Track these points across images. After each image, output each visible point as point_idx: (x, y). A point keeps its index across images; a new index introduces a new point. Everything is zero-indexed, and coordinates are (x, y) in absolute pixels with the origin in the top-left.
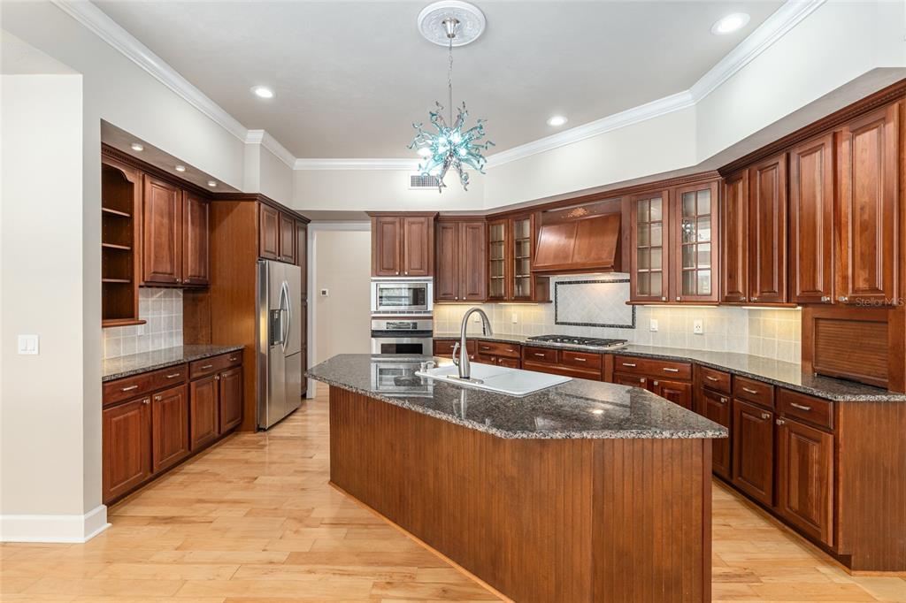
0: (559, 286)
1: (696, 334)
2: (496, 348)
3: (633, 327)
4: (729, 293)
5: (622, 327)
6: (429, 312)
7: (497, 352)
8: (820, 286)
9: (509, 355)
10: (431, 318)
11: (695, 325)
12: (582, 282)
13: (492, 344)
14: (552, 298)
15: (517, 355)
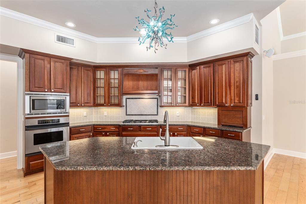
0: (127, 100)
1: (177, 116)
2: (105, 128)
3: (157, 115)
4: (192, 103)
5: (153, 115)
6: (67, 113)
7: (106, 130)
8: (224, 102)
9: (113, 130)
10: (68, 116)
11: (177, 113)
12: (138, 98)
13: (102, 127)
14: (124, 104)
15: (117, 130)
